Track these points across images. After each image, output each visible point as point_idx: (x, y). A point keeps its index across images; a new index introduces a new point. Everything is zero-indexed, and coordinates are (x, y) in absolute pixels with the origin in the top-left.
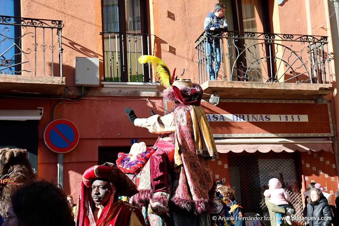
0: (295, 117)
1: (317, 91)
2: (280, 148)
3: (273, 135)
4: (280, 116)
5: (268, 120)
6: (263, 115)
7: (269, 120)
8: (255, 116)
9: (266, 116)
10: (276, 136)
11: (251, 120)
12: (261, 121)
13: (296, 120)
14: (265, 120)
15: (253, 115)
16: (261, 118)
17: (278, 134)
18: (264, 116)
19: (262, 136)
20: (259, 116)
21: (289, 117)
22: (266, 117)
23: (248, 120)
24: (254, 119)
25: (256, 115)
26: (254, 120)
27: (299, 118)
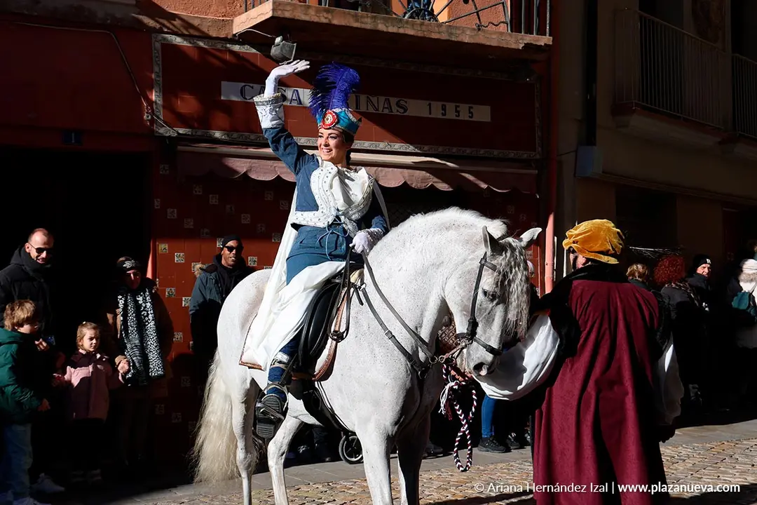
0: (464, 108)
1: (519, 49)
2: (424, 180)
3: (411, 149)
4: (430, 105)
5: (402, 111)
6: (391, 99)
7: (405, 110)
8: (374, 99)
9: (399, 101)
10: (417, 151)
11: (363, 109)
12: (386, 111)
13: (464, 116)
14: (396, 111)
15: (368, 97)
16: (386, 106)
17: (422, 146)
18: (393, 101)
19: (387, 149)
20: (382, 99)
21: (450, 107)
22: (398, 104)
23: (357, 108)
24: (370, 107)
25: (376, 98)
26: (371, 110)
27: (472, 113)
